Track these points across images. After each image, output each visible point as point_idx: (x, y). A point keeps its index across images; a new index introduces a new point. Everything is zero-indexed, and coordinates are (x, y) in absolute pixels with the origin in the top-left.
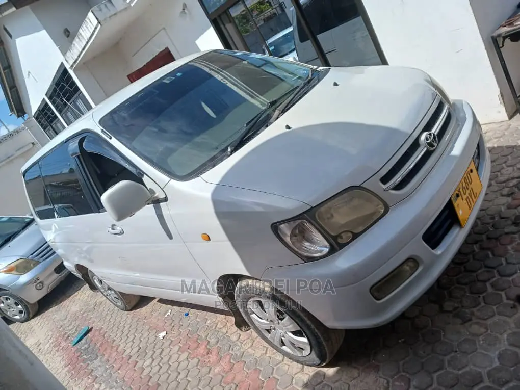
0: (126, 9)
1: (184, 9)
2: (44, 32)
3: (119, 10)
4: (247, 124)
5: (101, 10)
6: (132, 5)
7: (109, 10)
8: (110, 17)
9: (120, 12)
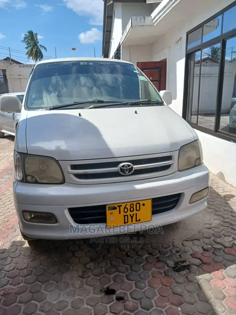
0: (150, 25)
1: (179, 41)
2: (121, 20)
3: (146, 24)
4: (74, 102)
5: (136, 20)
6: (155, 25)
7: (141, 22)
8: (139, 26)
9: (147, 25)
